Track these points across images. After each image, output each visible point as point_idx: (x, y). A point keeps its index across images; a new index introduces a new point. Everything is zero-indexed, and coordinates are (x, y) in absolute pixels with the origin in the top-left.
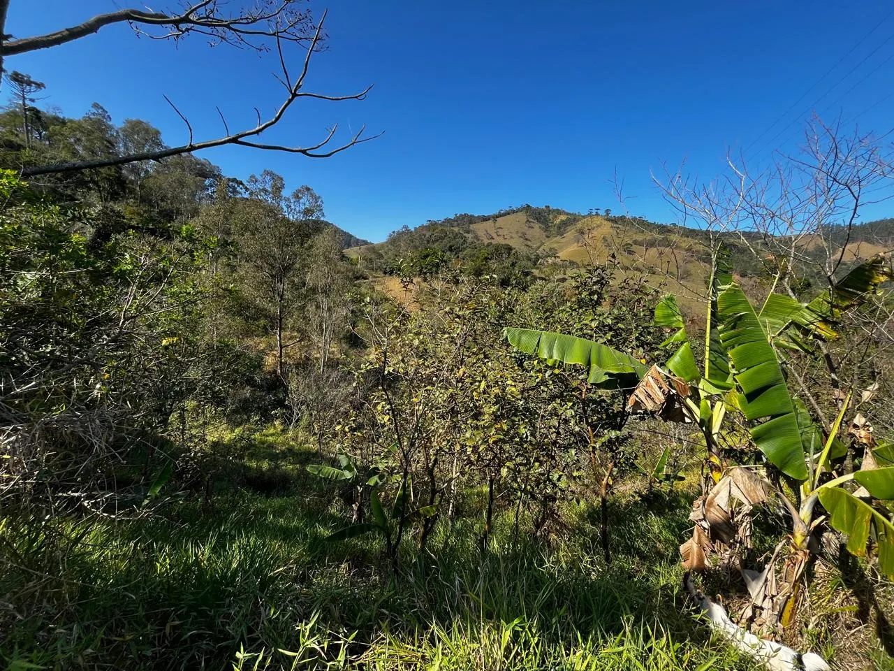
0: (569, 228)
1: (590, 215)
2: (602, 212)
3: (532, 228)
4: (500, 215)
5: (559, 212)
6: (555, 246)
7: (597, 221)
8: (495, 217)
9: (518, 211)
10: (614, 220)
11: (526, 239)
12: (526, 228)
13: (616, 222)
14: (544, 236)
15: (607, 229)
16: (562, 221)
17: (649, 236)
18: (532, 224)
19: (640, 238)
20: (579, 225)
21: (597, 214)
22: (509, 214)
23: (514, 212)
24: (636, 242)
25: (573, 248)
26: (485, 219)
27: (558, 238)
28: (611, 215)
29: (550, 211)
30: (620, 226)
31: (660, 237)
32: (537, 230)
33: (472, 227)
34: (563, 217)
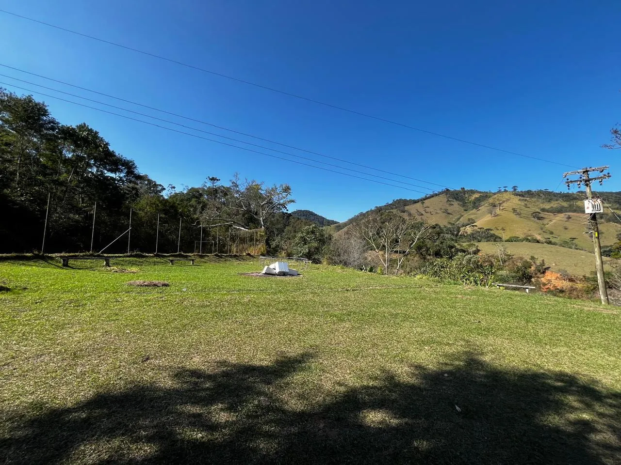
0: (483, 203)
1: (499, 192)
2: (510, 189)
3: (453, 205)
4: (426, 198)
5: (472, 192)
6: (472, 217)
7: (506, 196)
8: (422, 200)
9: (440, 193)
10: (521, 195)
11: (449, 213)
12: (448, 205)
13: (523, 196)
14: (463, 210)
15: (516, 201)
16: (476, 198)
17: (554, 204)
18: (452, 203)
19: (547, 206)
20: (491, 200)
21: (506, 191)
22: (433, 197)
23: (436, 195)
24: (543, 210)
25: (488, 218)
26: (415, 202)
27: (474, 211)
28: (519, 190)
29: (465, 192)
30: (528, 199)
31: (565, 204)
32: (456, 206)
33: (407, 208)
34: (477, 196)
